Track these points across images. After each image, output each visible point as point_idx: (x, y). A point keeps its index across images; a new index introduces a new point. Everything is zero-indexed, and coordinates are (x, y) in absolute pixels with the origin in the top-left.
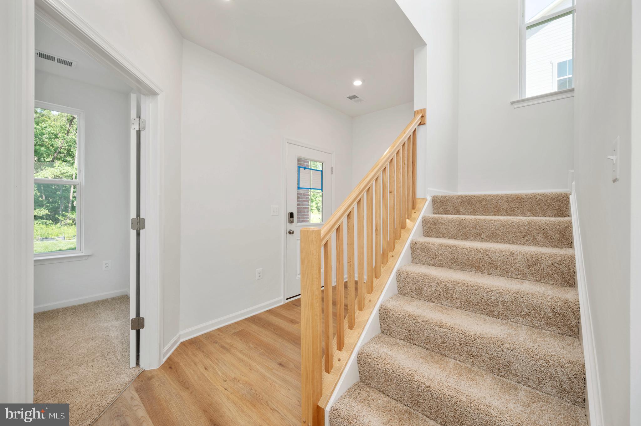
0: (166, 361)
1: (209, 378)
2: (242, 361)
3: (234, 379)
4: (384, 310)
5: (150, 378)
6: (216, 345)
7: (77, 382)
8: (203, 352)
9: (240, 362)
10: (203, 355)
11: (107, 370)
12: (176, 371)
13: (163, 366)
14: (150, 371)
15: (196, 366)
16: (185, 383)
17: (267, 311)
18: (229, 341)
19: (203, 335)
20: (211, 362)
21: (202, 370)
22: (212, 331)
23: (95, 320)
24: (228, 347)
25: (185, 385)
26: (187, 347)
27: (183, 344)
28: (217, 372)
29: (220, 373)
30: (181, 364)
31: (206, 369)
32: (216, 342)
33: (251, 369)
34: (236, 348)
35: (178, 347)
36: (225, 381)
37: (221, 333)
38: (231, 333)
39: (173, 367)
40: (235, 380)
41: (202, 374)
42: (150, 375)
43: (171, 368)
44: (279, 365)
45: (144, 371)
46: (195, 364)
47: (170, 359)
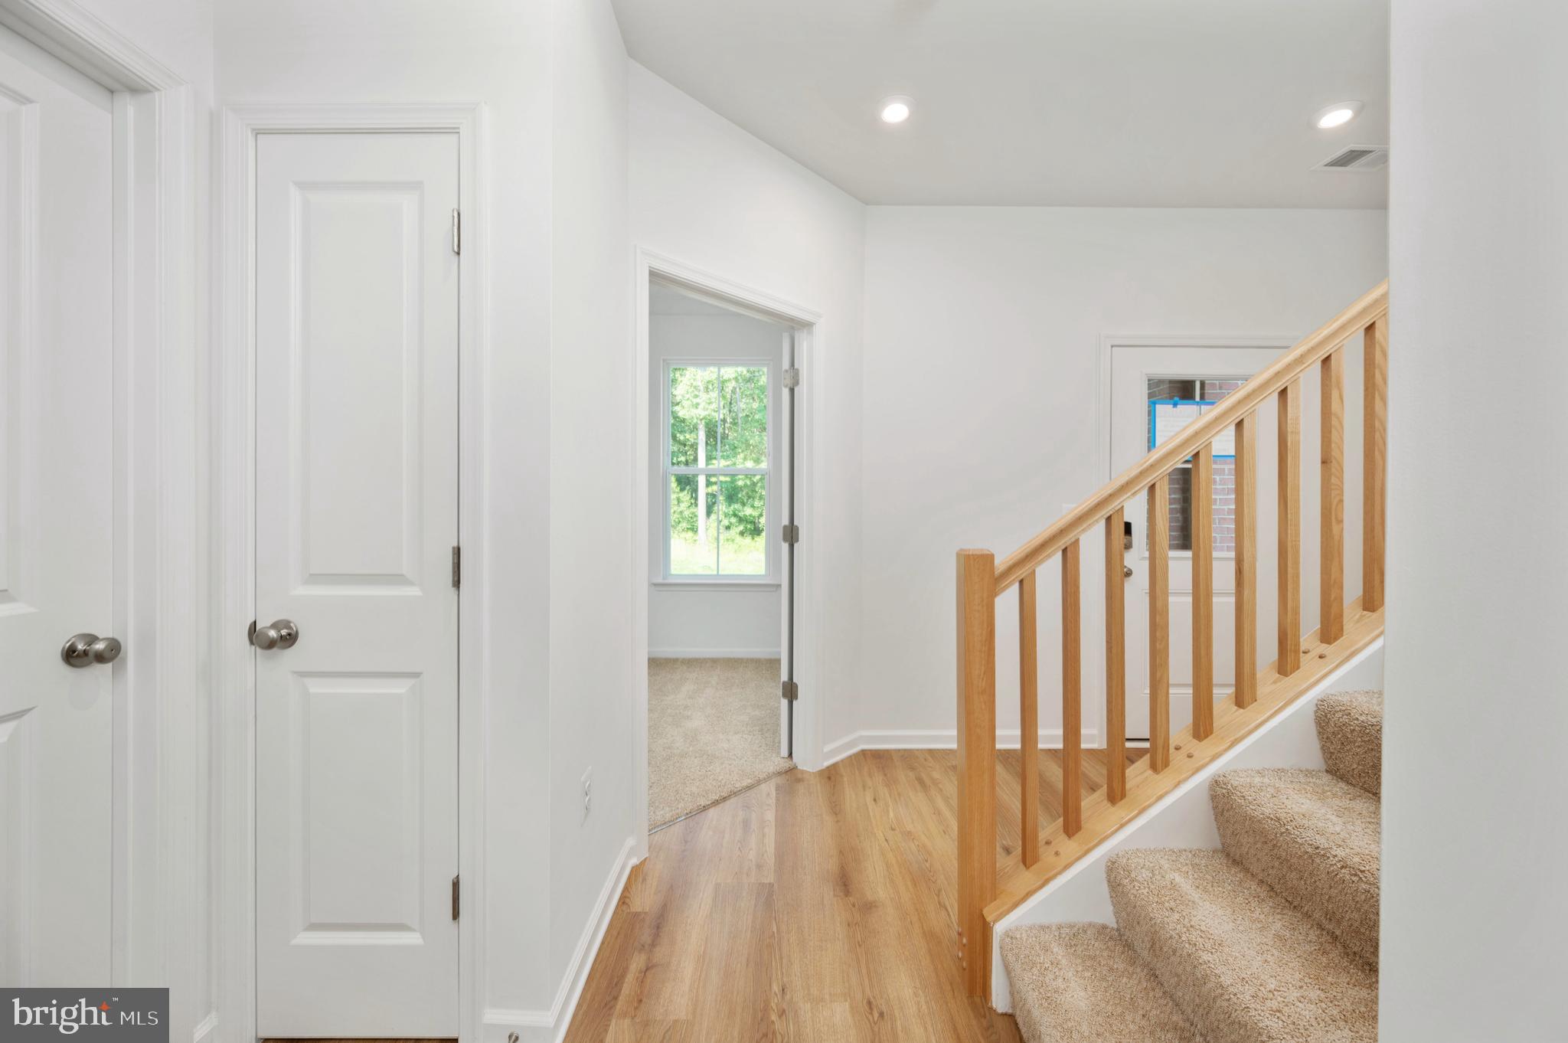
0: (828, 768)
1: (871, 814)
2: (939, 814)
3: (909, 832)
4: (1222, 788)
5: (799, 780)
6: (911, 774)
7: (725, 751)
8: (885, 775)
9: (934, 814)
10: (883, 779)
11: (757, 749)
12: (834, 786)
13: (821, 773)
14: (803, 772)
15: (864, 790)
16: (836, 805)
17: (1049, 750)
18: (936, 775)
19: (899, 750)
20: (887, 795)
21: (869, 799)
22: (918, 750)
23: (774, 684)
24: (928, 782)
25: (836, 808)
26: (866, 760)
27: (863, 752)
28: (888, 811)
29: (891, 815)
30: (845, 779)
31: (875, 800)
32: (912, 769)
33: (945, 833)
34: (941, 790)
35: (854, 755)
36: (893, 830)
37: (929, 758)
38: (949, 764)
39: (833, 778)
40: (908, 835)
41: (866, 804)
42: (800, 776)
43: (829, 778)
44: (1003, 849)
45: (795, 768)
46: (864, 787)
47: (835, 766)
